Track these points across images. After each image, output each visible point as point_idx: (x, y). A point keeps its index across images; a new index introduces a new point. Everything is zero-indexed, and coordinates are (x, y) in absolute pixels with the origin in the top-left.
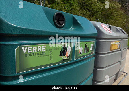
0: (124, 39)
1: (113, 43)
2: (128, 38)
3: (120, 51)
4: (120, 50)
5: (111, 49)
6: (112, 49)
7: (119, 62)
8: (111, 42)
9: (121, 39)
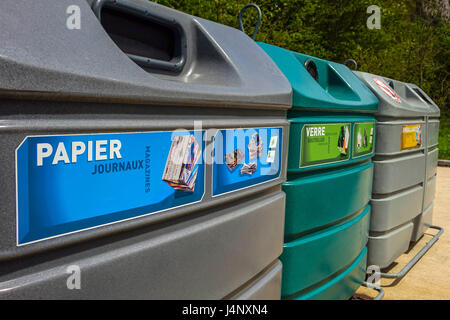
0: (430, 118)
1: (406, 130)
2: (439, 118)
3: (422, 155)
4: (423, 151)
5: (402, 144)
6: (406, 146)
7: (421, 184)
8: (403, 126)
9: (423, 118)
